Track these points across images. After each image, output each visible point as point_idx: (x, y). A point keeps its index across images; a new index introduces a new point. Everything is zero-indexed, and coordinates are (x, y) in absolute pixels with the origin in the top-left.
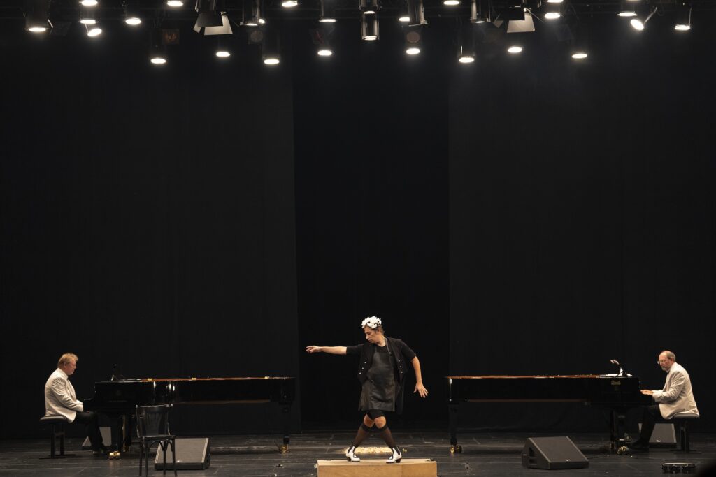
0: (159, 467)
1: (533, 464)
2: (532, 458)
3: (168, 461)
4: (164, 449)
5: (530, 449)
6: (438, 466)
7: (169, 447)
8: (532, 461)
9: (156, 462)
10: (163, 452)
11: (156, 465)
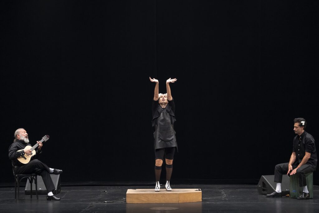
0: (27, 193)
1: (265, 192)
2: (264, 188)
3: (33, 189)
4: (31, 182)
5: (263, 182)
6: (203, 193)
7: (34, 181)
8: (264, 190)
9: (26, 190)
10: (30, 184)
11: (26, 191)
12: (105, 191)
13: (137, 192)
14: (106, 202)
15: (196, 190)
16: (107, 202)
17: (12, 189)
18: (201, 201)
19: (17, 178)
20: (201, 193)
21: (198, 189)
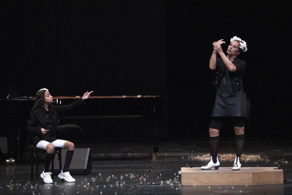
12: (150, 171)
13: (195, 170)
14: (153, 183)
15: (275, 169)
16: (155, 184)
17: (26, 169)
18: (283, 183)
19: (35, 152)
20: (283, 173)
21: (277, 168)
